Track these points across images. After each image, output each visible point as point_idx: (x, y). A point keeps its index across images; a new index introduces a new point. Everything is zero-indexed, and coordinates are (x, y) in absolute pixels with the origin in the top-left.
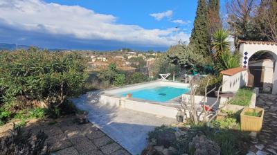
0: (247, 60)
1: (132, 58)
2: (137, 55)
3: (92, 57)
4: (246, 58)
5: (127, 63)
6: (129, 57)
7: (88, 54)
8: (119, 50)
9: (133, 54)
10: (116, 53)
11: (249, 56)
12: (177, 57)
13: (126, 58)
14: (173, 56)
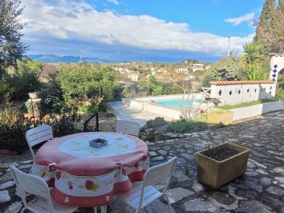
0: (277, 74)
1: (196, 71)
2: (204, 67)
3: (152, 69)
4: (275, 71)
5: (191, 77)
6: (194, 70)
7: (148, 66)
8: (184, 62)
9: (199, 67)
10: (180, 65)
11: (279, 69)
12: (225, 70)
13: (190, 71)
14: (220, 69)
